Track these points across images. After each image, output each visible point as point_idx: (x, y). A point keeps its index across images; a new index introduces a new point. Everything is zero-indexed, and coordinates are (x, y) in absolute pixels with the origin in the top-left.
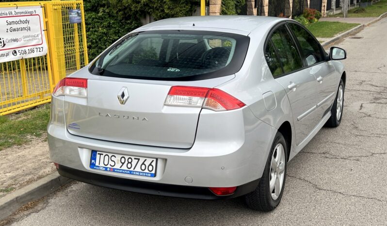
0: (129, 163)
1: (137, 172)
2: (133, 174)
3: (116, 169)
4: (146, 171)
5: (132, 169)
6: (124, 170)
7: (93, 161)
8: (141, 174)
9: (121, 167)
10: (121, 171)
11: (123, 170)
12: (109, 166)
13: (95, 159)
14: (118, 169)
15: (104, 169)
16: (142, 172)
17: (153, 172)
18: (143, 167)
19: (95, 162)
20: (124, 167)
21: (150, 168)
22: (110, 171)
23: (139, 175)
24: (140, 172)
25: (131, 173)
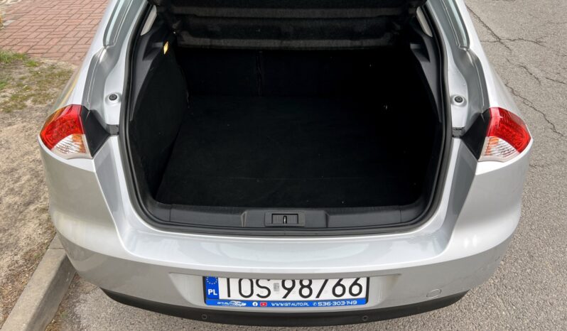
0: (303, 287)
1: (327, 301)
2: (317, 306)
3: (274, 302)
4: (347, 296)
5: (313, 298)
6: (295, 302)
7: (210, 291)
8: (335, 303)
9: (285, 297)
10: (287, 305)
11: (292, 302)
12: (254, 297)
13: (216, 288)
14: (278, 302)
15: (245, 304)
16: (337, 301)
17: (363, 295)
18: (339, 290)
19: (217, 291)
20: (294, 296)
21: (356, 289)
22: (258, 306)
23: (332, 305)
24: (332, 301)
25: (311, 303)
